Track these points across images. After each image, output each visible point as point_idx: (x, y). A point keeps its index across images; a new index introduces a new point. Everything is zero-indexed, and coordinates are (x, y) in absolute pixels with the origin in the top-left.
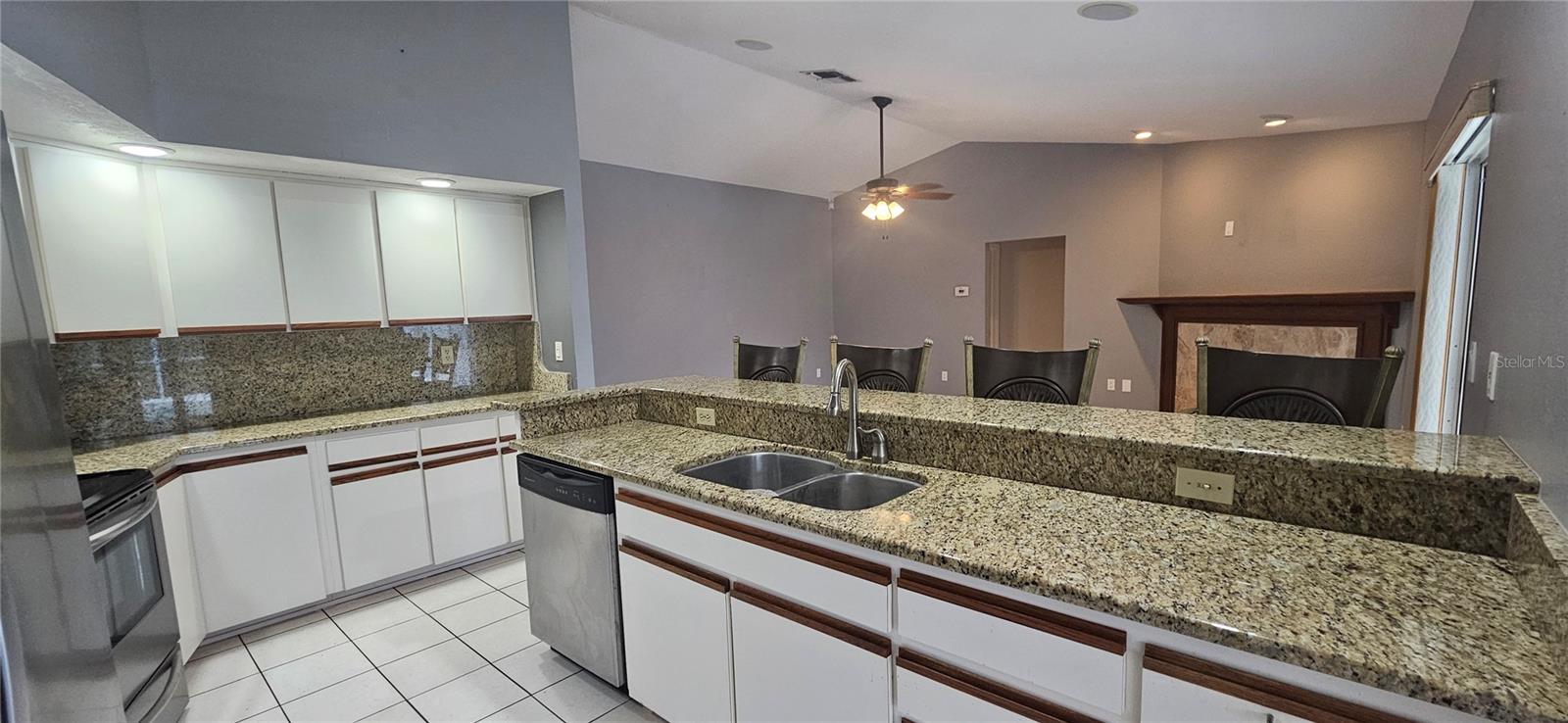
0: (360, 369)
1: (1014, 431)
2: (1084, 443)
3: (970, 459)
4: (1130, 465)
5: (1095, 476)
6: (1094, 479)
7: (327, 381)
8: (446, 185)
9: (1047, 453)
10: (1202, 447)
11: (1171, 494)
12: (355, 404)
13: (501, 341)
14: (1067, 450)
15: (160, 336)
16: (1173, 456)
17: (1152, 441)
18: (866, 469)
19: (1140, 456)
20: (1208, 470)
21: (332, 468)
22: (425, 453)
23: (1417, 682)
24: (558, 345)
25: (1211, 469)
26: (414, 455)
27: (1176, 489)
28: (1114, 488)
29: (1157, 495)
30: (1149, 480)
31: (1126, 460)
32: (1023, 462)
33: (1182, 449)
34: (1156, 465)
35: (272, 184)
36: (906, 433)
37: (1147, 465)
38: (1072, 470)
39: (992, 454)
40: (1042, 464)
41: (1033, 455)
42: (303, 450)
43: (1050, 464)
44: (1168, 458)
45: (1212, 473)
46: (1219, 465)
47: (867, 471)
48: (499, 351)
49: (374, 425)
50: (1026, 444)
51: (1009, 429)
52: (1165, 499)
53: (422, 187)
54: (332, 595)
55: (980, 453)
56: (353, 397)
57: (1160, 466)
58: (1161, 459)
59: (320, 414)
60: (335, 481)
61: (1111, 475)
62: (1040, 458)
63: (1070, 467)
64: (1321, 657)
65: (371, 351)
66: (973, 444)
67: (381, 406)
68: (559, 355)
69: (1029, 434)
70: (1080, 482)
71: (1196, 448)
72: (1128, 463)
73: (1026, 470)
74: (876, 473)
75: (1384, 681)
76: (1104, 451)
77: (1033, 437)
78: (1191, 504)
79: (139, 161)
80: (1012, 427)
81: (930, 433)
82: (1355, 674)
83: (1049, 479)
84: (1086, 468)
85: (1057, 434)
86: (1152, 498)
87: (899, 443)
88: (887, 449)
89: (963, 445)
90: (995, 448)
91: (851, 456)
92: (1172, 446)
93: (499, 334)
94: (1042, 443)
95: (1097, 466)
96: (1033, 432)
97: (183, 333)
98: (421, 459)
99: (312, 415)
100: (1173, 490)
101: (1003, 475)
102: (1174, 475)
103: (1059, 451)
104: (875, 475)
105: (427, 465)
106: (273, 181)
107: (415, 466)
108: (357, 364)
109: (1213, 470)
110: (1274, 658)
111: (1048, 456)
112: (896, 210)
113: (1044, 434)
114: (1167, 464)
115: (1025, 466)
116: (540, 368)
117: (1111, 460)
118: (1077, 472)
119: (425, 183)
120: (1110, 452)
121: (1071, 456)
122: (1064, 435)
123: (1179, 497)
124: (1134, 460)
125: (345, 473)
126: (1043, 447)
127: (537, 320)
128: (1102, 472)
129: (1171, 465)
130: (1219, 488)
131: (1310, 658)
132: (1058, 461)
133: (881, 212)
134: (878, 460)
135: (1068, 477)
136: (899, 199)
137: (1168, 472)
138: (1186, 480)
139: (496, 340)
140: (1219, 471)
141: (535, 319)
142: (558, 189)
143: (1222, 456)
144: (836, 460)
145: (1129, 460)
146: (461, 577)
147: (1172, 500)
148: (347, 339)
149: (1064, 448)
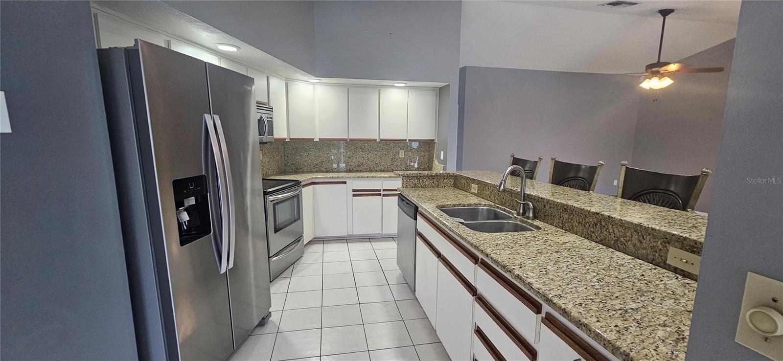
0: (371, 157)
1: (589, 212)
2: (622, 224)
3: (569, 224)
4: (645, 241)
5: (626, 244)
6: (625, 245)
7: (360, 161)
8: (403, 85)
9: (604, 226)
10: (684, 236)
11: (665, 263)
12: (368, 169)
13: (423, 150)
14: (614, 227)
15: (315, 140)
16: (669, 239)
17: (657, 228)
18: (522, 221)
19: (651, 236)
20: (688, 251)
21: (354, 191)
22: (384, 190)
23: (626, 355)
24: (442, 152)
25: (690, 251)
26: (380, 191)
27: (668, 260)
28: (635, 252)
29: (657, 261)
30: (654, 251)
31: (643, 238)
32: (592, 230)
33: (673, 235)
34: (659, 242)
35: (348, 89)
36: (545, 206)
37: (654, 241)
38: (615, 238)
39: (579, 223)
40: (601, 232)
41: (598, 227)
42: (345, 183)
43: (605, 233)
44: (666, 240)
45: (690, 254)
46: (695, 249)
47: (522, 222)
48: (422, 154)
49: (367, 177)
50: (595, 220)
51: (587, 211)
52: (661, 264)
53: (394, 86)
54: (350, 235)
55: (574, 222)
56: (368, 167)
57: (661, 244)
58: (662, 240)
59: (357, 171)
60: (354, 195)
61: (635, 245)
62: (601, 229)
63: (614, 237)
64: (594, 332)
65: (376, 150)
66: (572, 216)
67: (376, 171)
68: (442, 158)
69: (596, 215)
70: (618, 246)
71: (681, 236)
72: (644, 239)
73: (594, 234)
74: (525, 224)
75: (614, 351)
76: (632, 230)
77: (598, 217)
78: (675, 270)
79: (314, 84)
80: (589, 209)
81: (554, 208)
82: (605, 344)
83: (603, 242)
84: (622, 238)
85: (609, 217)
86: (654, 262)
87: (541, 211)
88: (534, 213)
89: (567, 216)
90: (581, 220)
91: (518, 214)
92: (668, 233)
93: (423, 146)
94: (603, 220)
95: (628, 238)
96: (597, 214)
97: (320, 140)
98: (382, 193)
99: (355, 172)
100: (666, 260)
101: (583, 236)
102: (668, 251)
103: (610, 226)
104: (524, 225)
105: (384, 195)
106: (348, 88)
107: (380, 195)
108: (370, 155)
109: (691, 252)
110: (578, 328)
111: (605, 228)
112: (667, 82)
113: (603, 215)
114: (665, 243)
115: (593, 232)
116: (436, 162)
117: (635, 236)
118: (617, 240)
119: (396, 85)
120: (635, 231)
121: (616, 231)
122: (612, 218)
123: (669, 265)
124: (648, 238)
125: (358, 193)
126: (603, 224)
127: (437, 142)
128: (630, 242)
129: (667, 245)
130: (692, 264)
131: (590, 331)
132: (609, 232)
133: (653, 84)
134: (528, 218)
135: (613, 242)
136: (670, 75)
137: (665, 248)
138: (675, 256)
139: (421, 149)
140: (694, 253)
141: (436, 141)
142: (447, 84)
143: (696, 244)
144: (512, 214)
145: (645, 238)
146: (391, 241)
147: (665, 266)
148: (368, 145)
149: (613, 225)
